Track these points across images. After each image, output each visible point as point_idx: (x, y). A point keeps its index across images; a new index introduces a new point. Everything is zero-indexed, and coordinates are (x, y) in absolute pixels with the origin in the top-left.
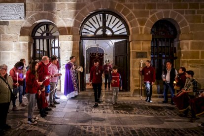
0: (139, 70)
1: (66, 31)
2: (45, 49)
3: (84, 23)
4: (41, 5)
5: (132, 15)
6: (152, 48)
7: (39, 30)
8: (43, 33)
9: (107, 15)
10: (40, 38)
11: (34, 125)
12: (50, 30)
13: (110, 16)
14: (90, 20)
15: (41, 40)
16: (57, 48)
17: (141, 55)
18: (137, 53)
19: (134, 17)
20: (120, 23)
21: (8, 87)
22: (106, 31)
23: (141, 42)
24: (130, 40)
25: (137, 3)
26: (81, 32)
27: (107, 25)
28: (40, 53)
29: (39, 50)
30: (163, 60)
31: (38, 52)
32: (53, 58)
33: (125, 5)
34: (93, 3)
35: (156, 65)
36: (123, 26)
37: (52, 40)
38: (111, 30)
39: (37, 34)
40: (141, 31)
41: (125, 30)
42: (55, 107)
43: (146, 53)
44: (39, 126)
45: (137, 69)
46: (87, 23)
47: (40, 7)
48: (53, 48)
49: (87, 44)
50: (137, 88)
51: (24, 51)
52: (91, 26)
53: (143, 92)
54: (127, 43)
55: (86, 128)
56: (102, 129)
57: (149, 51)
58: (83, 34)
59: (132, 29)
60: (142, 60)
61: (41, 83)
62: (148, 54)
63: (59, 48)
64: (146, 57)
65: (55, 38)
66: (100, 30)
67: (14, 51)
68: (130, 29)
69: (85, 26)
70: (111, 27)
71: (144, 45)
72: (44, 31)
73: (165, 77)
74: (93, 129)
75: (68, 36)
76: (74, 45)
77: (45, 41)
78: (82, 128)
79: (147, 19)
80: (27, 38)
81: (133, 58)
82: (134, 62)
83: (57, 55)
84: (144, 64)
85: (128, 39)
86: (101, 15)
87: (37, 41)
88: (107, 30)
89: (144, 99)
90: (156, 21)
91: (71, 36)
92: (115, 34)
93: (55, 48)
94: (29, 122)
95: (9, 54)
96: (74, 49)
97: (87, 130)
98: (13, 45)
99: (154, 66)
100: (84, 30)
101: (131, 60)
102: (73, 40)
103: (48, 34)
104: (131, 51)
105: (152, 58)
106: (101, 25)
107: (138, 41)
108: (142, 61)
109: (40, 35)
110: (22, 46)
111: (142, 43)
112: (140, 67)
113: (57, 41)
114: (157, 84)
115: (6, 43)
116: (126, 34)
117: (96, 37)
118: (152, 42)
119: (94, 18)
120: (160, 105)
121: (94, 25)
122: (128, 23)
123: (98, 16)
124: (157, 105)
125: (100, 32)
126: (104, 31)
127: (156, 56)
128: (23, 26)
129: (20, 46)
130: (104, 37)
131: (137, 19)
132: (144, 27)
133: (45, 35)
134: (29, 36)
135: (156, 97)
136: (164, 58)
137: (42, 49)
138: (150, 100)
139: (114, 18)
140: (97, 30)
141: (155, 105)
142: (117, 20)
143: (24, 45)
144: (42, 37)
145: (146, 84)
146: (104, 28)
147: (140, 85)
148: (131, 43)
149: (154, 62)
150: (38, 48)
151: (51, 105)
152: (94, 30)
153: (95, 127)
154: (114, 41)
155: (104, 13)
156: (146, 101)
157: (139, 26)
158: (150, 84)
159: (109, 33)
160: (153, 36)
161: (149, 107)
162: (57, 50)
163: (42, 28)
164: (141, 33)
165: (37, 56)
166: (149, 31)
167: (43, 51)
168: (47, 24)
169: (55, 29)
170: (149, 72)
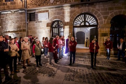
0: (103, 43)
1: (66, 24)
2: (57, 33)
3: (75, 20)
4: (55, 12)
5: (99, 14)
6: (111, 31)
7: (54, 24)
8: (56, 25)
9: (86, 15)
10: (55, 28)
11: (52, 66)
12: (59, 24)
13: (88, 16)
14: (78, 18)
15: (55, 29)
16: (62, 32)
17: (104, 35)
18: (102, 34)
19: (101, 15)
20: (93, 19)
21: (39, 49)
24: (98, 27)
25: (102, 8)
26: (73, 24)
27: (86, 20)
29: (55, 33)
30: (118, 38)
31: (54, 34)
32: (60, 37)
33: (96, 9)
34: (79, 10)
35: (113, 40)
36: (95, 20)
37: (60, 28)
39: (54, 26)
41: (96, 22)
43: (107, 34)
44: (54, 67)
46: (77, 20)
47: (55, 14)
49: (77, 30)
50: (102, 52)
51: (48, 34)
52: (78, 21)
53: (105, 54)
54: (97, 29)
55: (75, 69)
56: (83, 71)
57: (109, 33)
58: (74, 25)
59: (100, 22)
61: (54, 48)
63: (63, 32)
64: (107, 36)
65: (61, 27)
66: (83, 23)
67: (44, 34)
68: (99, 21)
69: (75, 21)
70: (88, 21)
73: (119, 47)
74: (78, 70)
75: (67, 26)
76: (70, 30)
77: (57, 29)
78: (73, 69)
79: (108, 16)
80: (49, 28)
81: (100, 36)
82: (100, 38)
83: (62, 35)
84: (106, 40)
85: (97, 27)
86: (83, 15)
87: (54, 29)
89: (106, 57)
90: (113, 17)
91: (69, 26)
92: (90, 24)
93: (61, 32)
94: (50, 65)
95: (42, 35)
97: (75, 70)
98: (44, 31)
99: (112, 40)
100: (75, 23)
102: (70, 28)
103: (58, 26)
104: (99, 33)
105: (110, 36)
106: (83, 20)
107: (103, 28)
108: (105, 38)
109: (55, 26)
110: (47, 31)
111: (105, 29)
112: (104, 41)
113: (62, 29)
114: (114, 50)
115: (41, 30)
116: (96, 24)
117: (81, 26)
118: (111, 28)
119: (80, 17)
120: (115, 61)
121: (80, 20)
122: (98, 18)
123: (82, 16)
124: (113, 61)
125: (83, 24)
126: (85, 23)
127: (113, 35)
128: (48, 22)
129: (46, 31)
130: (85, 26)
131: (102, 16)
132: (106, 20)
133: (57, 26)
134: (50, 26)
135: (112, 57)
136: (118, 36)
137: (55, 32)
138: (109, 58)
139: (90, 16)
140: (81, 23)
142: (92, 17)
143: (48, 31)
144: (56, 27)
145: (107, 50)
146: (85, 22)
147: (104, 50)
148: (99, 29)
149: (112, 38)
150: (54, 32)
151: (60, 58)
152: (80, 23)
153: (79, 69)
154: (90, 28)
155: (85, 14)
156: (107, 58)
157: (103, 20)
159: (87, 24)
160: (111, 25)
161: (108, 62)
162: (62, 33)
163: (56, 23)
164: (105, 23)
165: (54, 36)
166: (109, 22)
167: (56, 33)
168: (58, 21)
169: (61, 23)
170: (109, 43)
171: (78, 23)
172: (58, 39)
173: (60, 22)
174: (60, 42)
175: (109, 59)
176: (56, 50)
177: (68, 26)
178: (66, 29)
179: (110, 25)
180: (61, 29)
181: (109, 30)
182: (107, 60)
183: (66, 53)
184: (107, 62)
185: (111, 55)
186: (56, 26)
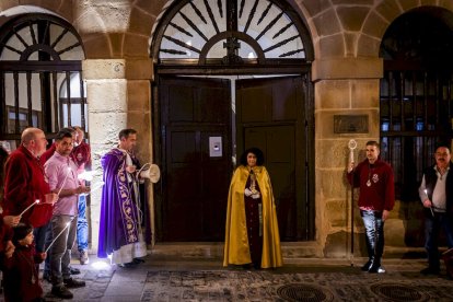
1: (105, 45)
2: (37, 106)
3: (166, 20)
6: (384, 102)
7: (13, 42)
8: (29, 50)
10: (16, 67)
12: (52, 41)
14: (187, 10)
15: (23, 77)
16: (75, 101)
17: (349, 124)
18: (337, 117)
19: (327, 4)
20: (285, 20)
22: (238, 46)
23: (350, 82)
24: (314, 77)
26: (156, 49)
27: (241, 29)
28: (17, 120)
29: (17, 109)
30: (419, 142)
31: (12, 116)
35: (395, 156)
36: (292, 31)
37: (62, 77)
38: (254, 43)
39: (10, 55)
40: (350, 47)
41: (297, 45)
42: (70, 297)
43: (366, 117)
45: (334, 169)
46: (178, 20)
48: (62, 101)
50: (338, 229)
52: (189, 29)
53: (357, 242)
57: (374, 112)
58: (163, 56)
59: (321, 42)
60: (352, 140)
62: (371, 120)
63: (83, 101)
64: (366, 131)
66: (221, 43)
68: (316, 40)
69: (170, 31)
70: (253, 33)
71: (358, 92)
72: (30, 43)
75: (115, 62)
76: (130, 91)
77: (36, 77)
79: (367, 10)
81: (325, 135)
82: (328, 146)
83: (76, 122)
84: (361, 153)
85: (309, 72)
87: (8, 78)
88: (243, 45)
90: (395, 17)
91: (122, 61)
92: (268, 55)
93: (70, 101)
96: (131, 105)
99: (389, 157)
100: (166, 44)
101: (318, 139)
102: (129, 74)
103: (44, 56)
104: (318, 110)
105: (382, 134)
106: (223, 27)
107: (339, 80)
108: (355, 143)
109: (17, 57)
111: (354, 87)
112: (347, 162)
114: (405, 214)
116: (302, 55)
118: (386, 84)
119: (199, 3)
120: (408, 282)
121: (201, 26)
122: (309, 21)
124: (399, 281)
125: (219, 51)
126: (232, 47)
127: (397, 128)
130: (233, 65)
131: (335, 7)
132: (358, 35)
133: (34, 57)
136: (420, 133)
137: (23, 104)
138: (377, 265)
139: (264, 4)
140: (210, 43)
141: (391, 281)
142: (275, 10)
144: (23, 66)
146: (233, 36)
147: (347, 220)
148: (317, 86)
149: (390, 146)
150: (10, 101)
152: (200, 44)
156: (366, 268)
157: (343, 31)
159: (247, 53)
160: (386, 64)
161: (374, 288)
162: (76, 108)
163: (26, 33)
164: (351, 54)
166: (375, 49)
167: (30, 112)
168: (43, 23)
169: (70, 39)
170: (376, 177)
171: (189, 44)
173: (55, 31)
174: (61, 178)
175: (374, 270)
176: (30, 238)
177: (116, 64)
178: (105, 80)
179: (377, 68)
180: (68, 80)
181: (376, 93)
182: (367, 280)
183: (102, 253)
184: (368, 288)
185: (388, 249)
186: (25, 55)
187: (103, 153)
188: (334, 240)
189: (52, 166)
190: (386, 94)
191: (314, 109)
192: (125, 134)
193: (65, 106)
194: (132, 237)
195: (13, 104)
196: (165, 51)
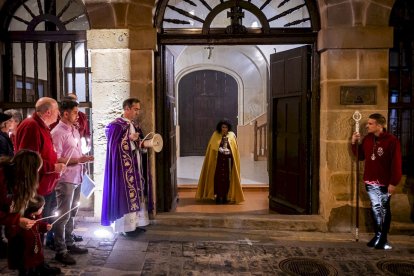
1: (109, 15)
2: (43, 75)
6: (394, 72)
7: (21, 13)
12: (58, 12)
15: (29, 46)
16: (80, 70)
17: (355, 96)
18: (344, 88)
22: (242, 16)
23: (358, 52)
24: (320, 47)
26: (159, 19)
28: (24, 89)
29: (23, 78)
31: (19, 85)
37: (67, 47)
38: (258, 13)
40: (359, 16)
41: (304, 13)
42: (73, 263)
43: (374, 88)
45: (341, 142)
48: (67, 70)
49: (182, 61)
50: (342, 203)
53: (362, 216)
54: (310, 56)
57: (383, 83)
58: (166, 25)
60: (357, 112)
62: (379, 91)
63: (87, 71)
64: (374, 103)
65: (75, 38)
66: (224, 13)
68: (323, 9)
69: (174, 1)
70: (256, 2)
71: (367, 63)
72: (37, 13)
75: (118, 32)
76: (133, 61)
77: (42, 47)
81: (330, 106)
82: (332, 119)
87: (17, 47)
88: (247, 13)
89: (365, 238)
91: (126, 31)
92: (273, 25)
93: (75, 71)
96: (134, 75)
100: (169, 14)
101: (324, 111)
102: (133, 44)
103: (50, 26)
104: (324, 80)
105: (391, 106)
107: (347, 49)
108: (359, 115)
109: (24, 27)
111: (362, 58)
113: (80, 52)
116: (308, 25)
117: (209, 37)
118: (396, 55)
125: (222, 21)
126: (236, 16)
127: (407, 99)
130: (237, 35)
132: (367, 3)
133: (41, 27)
135: (402, 232)
137: (30, 74)
138: (383, 242)
140: (213, 13)
141: (398, 258)
144: (29, 36)
146: (237, 5)
147: (352, 194)
148: (323, 55)
149: (399, 118)
150: (18, 71)
151: (60, 258)
152: (204, 14)
154: (269, 50)
156: (371, 244)
158: (384, 190)
159: (251, 22)
160: (396, 33)
161: (379, 265)
162: (80, 77)
163: (33, 4)
164: (359, 23)
165: (17, 98)
166: (385, 17)
167: (36, 81)
170: (380, 150)
171: (192, 13)
172: (47, 123)
173: (62, 1)
177: (120, 34)
178: (108, 50)
179: (388, 37)
180: (73, 50)
181: (386, 64)
182: (373, 258)
184: (374, 265)
185: (395, 225)
186: (32, 25)
187: (107, 122)
188: (339, 215)
189: (57, 134)
190: (396, 64)
191: (319, 79)
192: (129, 103)
193: (70, 76)
194: (134, 206)
195: (20, 74)
196: (169, 21)
